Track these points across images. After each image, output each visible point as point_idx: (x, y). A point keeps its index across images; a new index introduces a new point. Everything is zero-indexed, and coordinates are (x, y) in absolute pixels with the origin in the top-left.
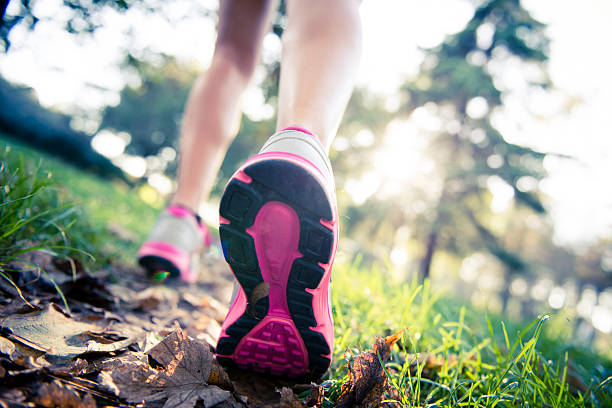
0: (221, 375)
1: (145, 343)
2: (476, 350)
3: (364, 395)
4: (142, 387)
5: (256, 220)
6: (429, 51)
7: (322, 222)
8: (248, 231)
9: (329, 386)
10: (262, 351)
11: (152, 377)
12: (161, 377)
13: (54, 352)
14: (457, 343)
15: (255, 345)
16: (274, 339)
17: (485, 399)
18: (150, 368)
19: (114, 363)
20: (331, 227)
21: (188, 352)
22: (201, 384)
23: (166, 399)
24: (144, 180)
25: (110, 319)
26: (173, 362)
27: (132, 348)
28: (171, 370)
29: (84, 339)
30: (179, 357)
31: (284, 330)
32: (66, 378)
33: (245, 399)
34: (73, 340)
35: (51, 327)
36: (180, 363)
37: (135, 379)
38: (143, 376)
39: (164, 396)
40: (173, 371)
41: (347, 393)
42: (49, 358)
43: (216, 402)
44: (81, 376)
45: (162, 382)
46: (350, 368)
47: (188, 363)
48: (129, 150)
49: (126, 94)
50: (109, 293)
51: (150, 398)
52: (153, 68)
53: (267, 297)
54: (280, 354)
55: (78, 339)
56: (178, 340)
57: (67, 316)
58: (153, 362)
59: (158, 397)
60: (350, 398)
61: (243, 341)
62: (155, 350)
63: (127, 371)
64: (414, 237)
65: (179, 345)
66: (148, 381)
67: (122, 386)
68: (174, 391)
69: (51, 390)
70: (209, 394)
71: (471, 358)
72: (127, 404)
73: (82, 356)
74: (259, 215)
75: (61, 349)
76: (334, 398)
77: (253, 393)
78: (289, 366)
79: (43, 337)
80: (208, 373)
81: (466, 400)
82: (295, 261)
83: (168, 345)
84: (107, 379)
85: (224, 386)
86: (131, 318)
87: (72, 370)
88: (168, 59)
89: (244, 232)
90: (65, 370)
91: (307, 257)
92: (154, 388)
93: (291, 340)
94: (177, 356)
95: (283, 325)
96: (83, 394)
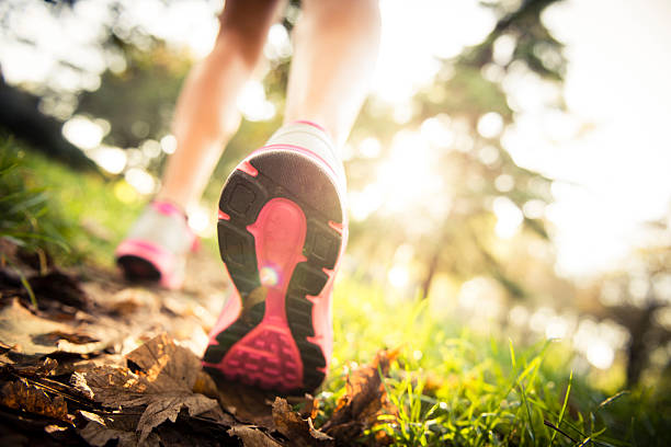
0: (207, 384)
1: (122, 347)
2: (478, 371)
3: (361, 409)
4: (120, 391)
5: (259, 217)
6: (444, 61)
7: (330, 224)
8: (249, 229)
9: (323, 400)
10: (254, 361)
11: (131, 382)
12: (141, 382)
13: (19, 350)
14: (459, 363)
15: (245, 355)
16: (268, 348)
17: (485, 418)
18: (130, 372)
19: (88, 366)
20: (340, 231)
21: (173, 357)
22: (185, 392)
23: (145, 406)
24: (121, 176)
25: (81, 321)
26: (155, 367)
27: (108, 351)
28: (153, 375)
29: (53, 338)
30: (163, 361)
31: (279, 340)
32: (33, 378)
33: (233, 410)
34: (40, 339)
35: (15, 323)
36: (164, 369)
37: (112, 383)
38: (121, 379)
39: (145, 402)
40: (155, 377)
41: (344, 407)
42: (13, 356)
43: (202, 411)
44: (50, 377)
45: (142, 388)
46: (348, 381)
47: (172, 369)
48: (107, 141)
49: (107, 77)
50: (81, 292)
51: (128, 404)
52: (141, 52)
53: (264, 303)
54: (272, 366)
55: (47, 339)
56: (162, 343)
57: (34, 313)
58: (132, 366)
59: (137, 403)
60: (346, 413)
61: (232, 350)
62: (135, 352)
63: (103, 374)
64: (417, 257)
65: (163, 349)
66: (126, 386)
67: (97, 389)
68: (155, 398)
69: (16, 389)
70: (194, 402)
71: (471, 378)
72: (102, 408)
73: (51, 356)
74: (261, 213)
75: (26, 347)
76: (329, 412)
77: (241, 405)
78: (281, 379)
79: (6, 334)
80: (193, 381)
81: (466, 419)
82: (298, 265)
83: (150, 348)
84: (81, 381)
85: (210, 395)
86: (105, 320)
87: (40, 370)
88: (158, 43)
89: (244, 228)
90: (32, 369)
91: (312, 261)
92: (132, 393)
93: (286, 351)
94: (160, 361)
95: (277, 335)
96: (53, 396)
